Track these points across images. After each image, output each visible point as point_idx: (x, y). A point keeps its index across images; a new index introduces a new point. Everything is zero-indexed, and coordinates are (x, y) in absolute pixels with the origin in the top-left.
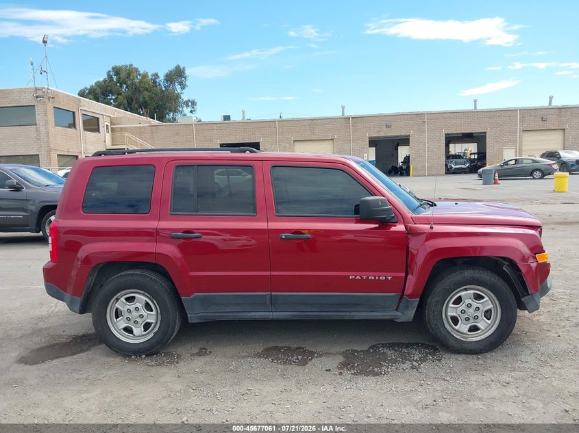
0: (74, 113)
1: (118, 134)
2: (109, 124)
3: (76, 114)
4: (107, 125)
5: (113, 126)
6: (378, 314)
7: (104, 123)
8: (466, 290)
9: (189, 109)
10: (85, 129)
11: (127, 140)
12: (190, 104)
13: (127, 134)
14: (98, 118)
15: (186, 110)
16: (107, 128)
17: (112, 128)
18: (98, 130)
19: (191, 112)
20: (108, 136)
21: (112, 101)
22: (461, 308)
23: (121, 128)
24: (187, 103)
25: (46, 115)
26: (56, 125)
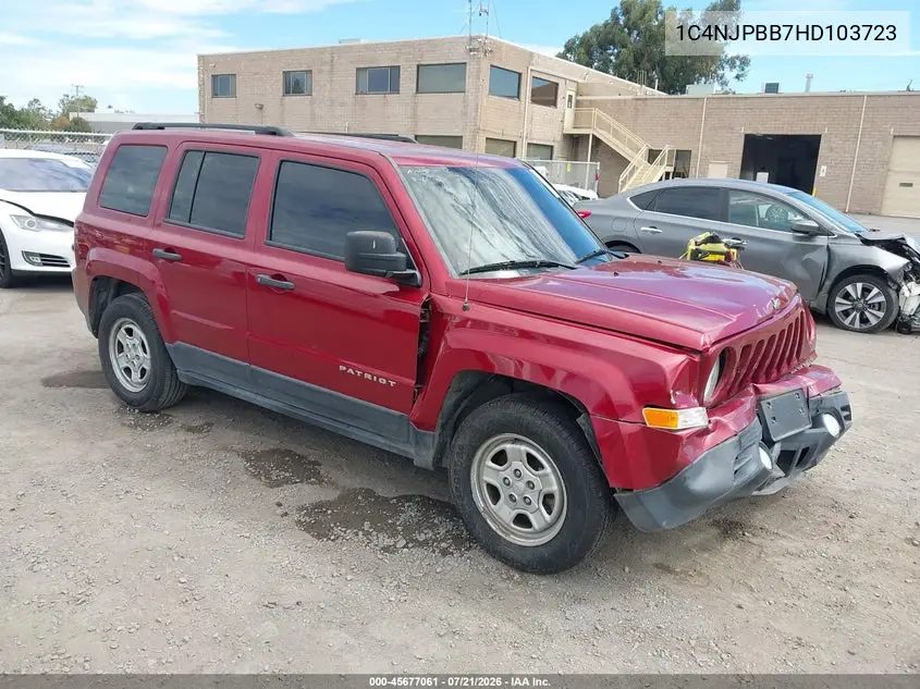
0: (520, 74)
1: (584, 110)
2: (573, 94)
3: (523, 77)
4: (570, 96)
5: (579, 98)
6: (383, 441)
7: (565, 92)
8: (516, 441)
9: (735, 72)
10: (534, 101)
11: (594, 121)
12: (738, 63)
13: (596, 112)
14: (557, 84)
15: (729, 74)
16: (570, 100)
17: (577, 101)
18: (554, 103)
19: (738, 77)
20: (569, 114)
21: (612, 57)
22: (504, 474)
23: (591, 101)
24: (732, 63)
25: (478, 77)
26: (491, 93)
